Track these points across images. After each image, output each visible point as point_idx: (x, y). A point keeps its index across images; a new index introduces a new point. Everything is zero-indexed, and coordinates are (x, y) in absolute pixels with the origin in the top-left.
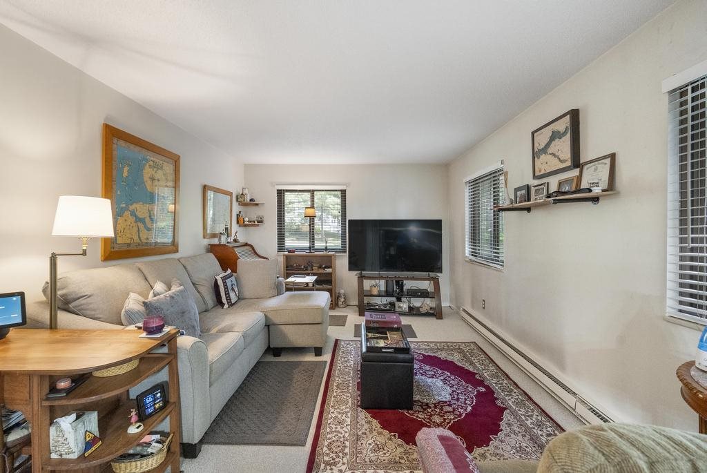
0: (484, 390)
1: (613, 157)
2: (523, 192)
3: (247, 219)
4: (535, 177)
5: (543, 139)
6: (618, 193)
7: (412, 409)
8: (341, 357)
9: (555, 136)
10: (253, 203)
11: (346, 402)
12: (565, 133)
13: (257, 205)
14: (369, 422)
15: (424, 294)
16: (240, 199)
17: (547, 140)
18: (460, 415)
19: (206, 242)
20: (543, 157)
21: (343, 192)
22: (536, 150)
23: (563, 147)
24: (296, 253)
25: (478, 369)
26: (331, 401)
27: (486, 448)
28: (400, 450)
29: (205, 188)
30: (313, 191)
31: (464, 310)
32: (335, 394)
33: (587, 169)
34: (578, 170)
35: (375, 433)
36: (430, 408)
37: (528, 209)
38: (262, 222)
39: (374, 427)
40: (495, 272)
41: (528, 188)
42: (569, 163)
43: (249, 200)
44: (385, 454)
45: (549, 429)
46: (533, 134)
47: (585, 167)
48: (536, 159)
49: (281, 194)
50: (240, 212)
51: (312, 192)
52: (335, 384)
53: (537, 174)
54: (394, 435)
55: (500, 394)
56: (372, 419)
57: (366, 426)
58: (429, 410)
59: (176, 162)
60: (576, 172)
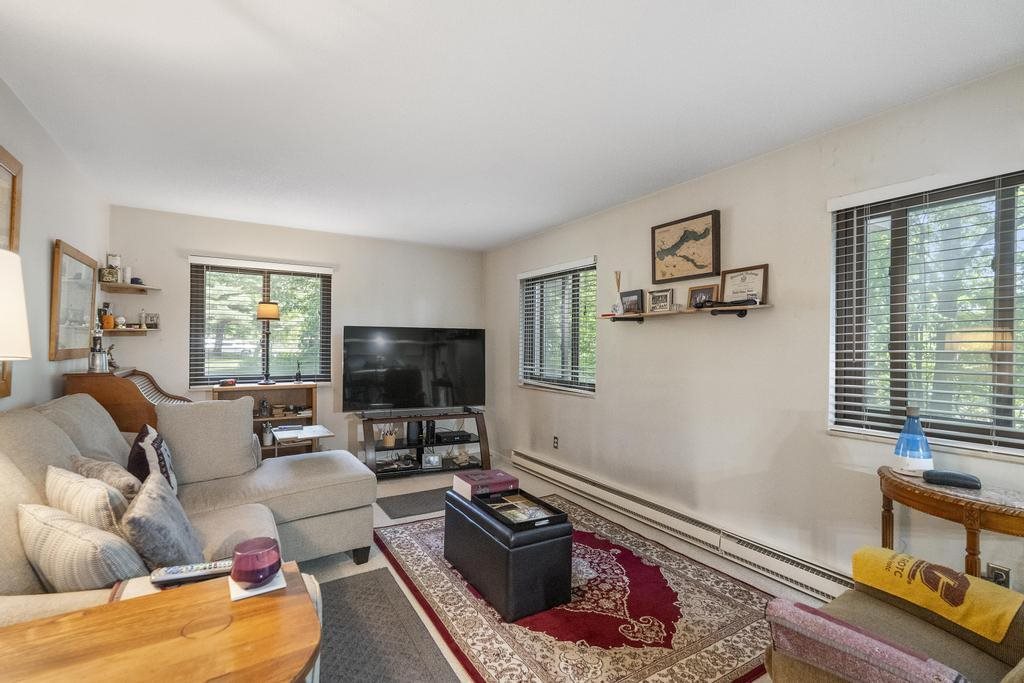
0: (619, 551)
1: (765, 267)
2: (635, 298)
3: (122, 320)
4: (655, 282)
5: (669, 238)
6: (773, 306)
7: (569, 601)
8: (406, 555)
9: (687, 236)
10: (137, 286)
11: (476, 622)
12: (704, 235)
13: (143, 291)
14: (535, 639)
15: (464, 438)
16: (108, 278)
17: (676, 239)
18: (625, 590)
19: (52, 369)
20: (669, 259)
21: (326, 280)
22: (657, 249)
23: (702, 250)
24: (237, 386)
25: (590, 528)
26: (455, 629)
27: (684, 620)
28: (607, 660)
29: (56, 248)
30: (270, 272)
31: (517, 454)
32: (450, 615)
33: (732, 278)
34: (720, 278)
35: (557, 650)
36: (586, 592)
37: (640, 320)
38: (153, 326)
39: (549, 644)
40: (578, 399)
41: (641, 293)
42: (709, 270)
43: (129, 281)
44: (594, 673)
45: (712, 576)
46: (654, 229)
47: (728, 276)
48: (657, 259)
49: (198, 272)
50: (106, 305)
51: (266, 274)
52: (437, 600)
53: (659, 277)
54: (582, 643)
55: (639, 552)
56: (535, 633)
57: (538, 646)
58: (589, 595)
59: (14, 178)
60: (717, 280)
